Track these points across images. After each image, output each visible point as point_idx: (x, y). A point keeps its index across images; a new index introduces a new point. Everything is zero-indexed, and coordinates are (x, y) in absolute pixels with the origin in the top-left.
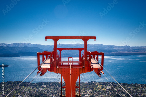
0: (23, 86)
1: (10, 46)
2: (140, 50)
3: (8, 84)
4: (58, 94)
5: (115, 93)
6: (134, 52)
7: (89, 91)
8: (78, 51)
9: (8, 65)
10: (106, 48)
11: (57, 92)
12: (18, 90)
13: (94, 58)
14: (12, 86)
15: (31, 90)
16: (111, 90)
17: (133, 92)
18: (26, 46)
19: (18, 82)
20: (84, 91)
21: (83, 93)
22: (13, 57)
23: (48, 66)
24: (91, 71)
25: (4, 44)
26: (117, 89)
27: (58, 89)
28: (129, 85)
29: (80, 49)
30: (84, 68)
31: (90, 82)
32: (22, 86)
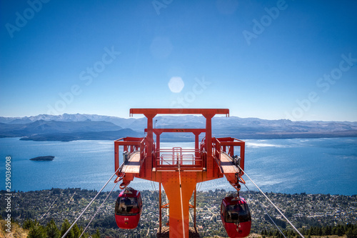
0: (83, 199)
1: (57, 120)
2: (311, 128)
3: (54, 193)
4: (150, 214)
5: (261, 213)
6: (300, 131)
7: (212, 208)
8: (192, 135)
9: (53, 157)
10: (245, 125)
11: (149, 211)
12: (73, 206)
13: (224, 150)
14: (62, 199)
15: (99, 205)
16: (255, 206)
17: (297, 210)
18: (88, 121)
19: (72, 191)
20: (201, 210)
21: (200, 212)
22: (64, 141)
23: (136, 169)
24: (219, 177)
25: (46, 116)
26: (266, 204)
27: (150, 204)
28: (289, 196)
29: (197, 132)
30: (206, 170)
31: (214, 191)
32: (80, 198)
